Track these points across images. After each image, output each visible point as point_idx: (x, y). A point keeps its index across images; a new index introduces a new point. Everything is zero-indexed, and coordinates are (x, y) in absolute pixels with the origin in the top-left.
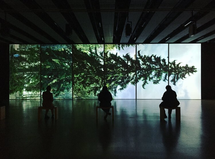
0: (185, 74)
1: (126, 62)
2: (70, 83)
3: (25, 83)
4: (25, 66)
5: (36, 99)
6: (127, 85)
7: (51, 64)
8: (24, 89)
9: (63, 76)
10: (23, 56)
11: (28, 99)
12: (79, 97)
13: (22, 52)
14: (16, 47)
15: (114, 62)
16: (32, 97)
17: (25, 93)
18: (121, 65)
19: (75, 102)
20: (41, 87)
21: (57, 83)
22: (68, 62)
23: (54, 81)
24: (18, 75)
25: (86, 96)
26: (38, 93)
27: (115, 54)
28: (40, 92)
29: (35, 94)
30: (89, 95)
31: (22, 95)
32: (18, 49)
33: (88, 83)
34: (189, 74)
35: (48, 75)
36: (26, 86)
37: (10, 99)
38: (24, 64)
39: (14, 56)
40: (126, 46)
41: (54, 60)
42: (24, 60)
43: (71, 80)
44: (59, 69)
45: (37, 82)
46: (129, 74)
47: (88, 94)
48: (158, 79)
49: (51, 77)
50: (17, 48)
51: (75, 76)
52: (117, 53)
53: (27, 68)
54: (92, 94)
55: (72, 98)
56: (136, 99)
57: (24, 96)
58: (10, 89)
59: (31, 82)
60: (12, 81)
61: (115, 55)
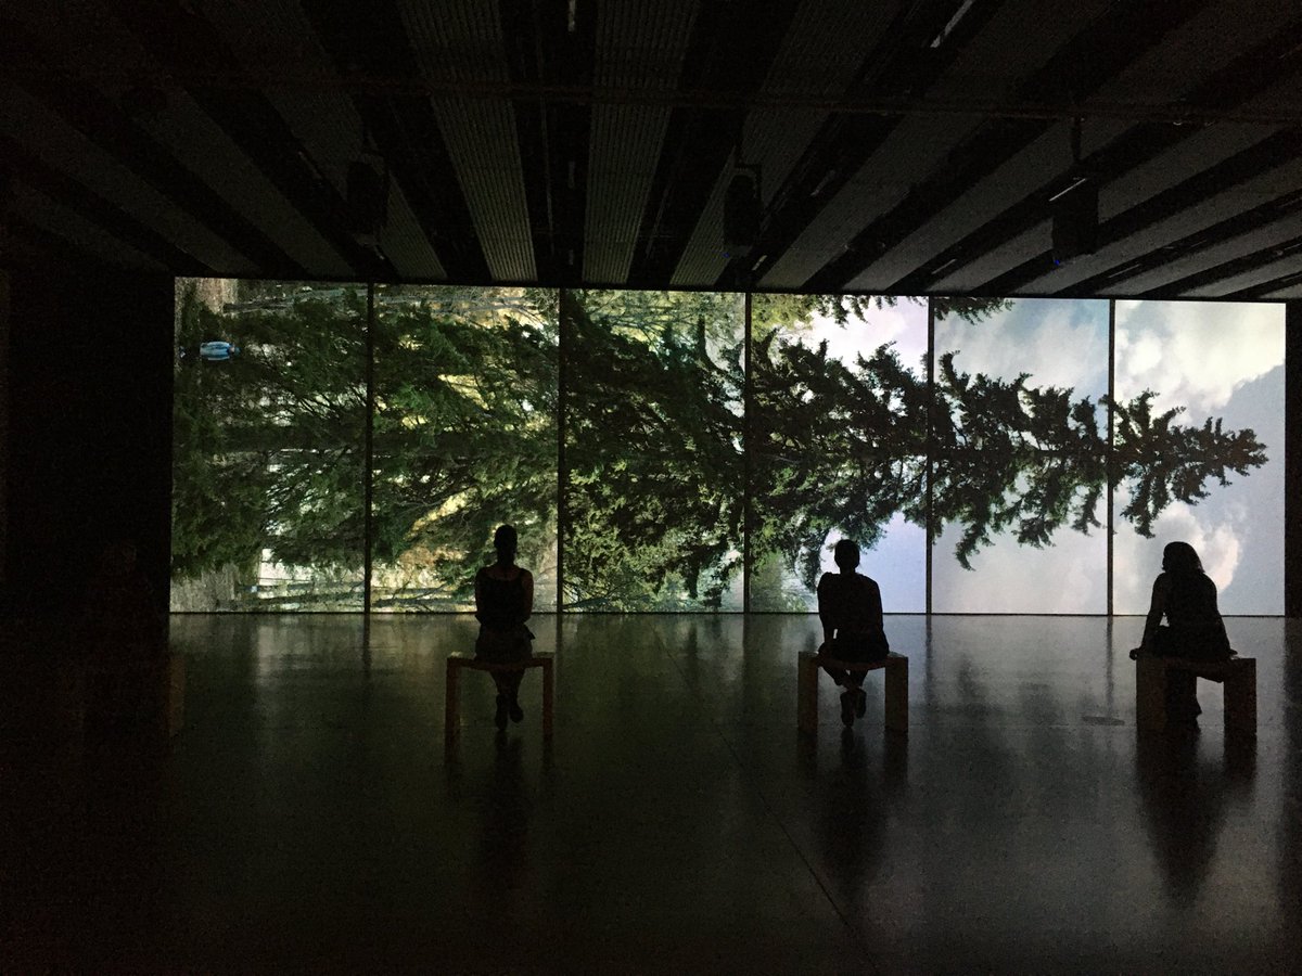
0: (1203, 476)
1: (878, 392)
2: (545, 517)
3: (269, 517)
4: (273, 409)
5: (338, 609)
6: (882, 526)
7: (432, 406)
8: (267, 553)
9: (503, 475)
10: (258, 349)
11: (293, 613)
12: (597, 600)
13: (250, 328)
14: (220, 293)
15: (809, 396)
16: (314, 598)
17: (270, 573)
18: (847, 415)
19: (571, 629)
20: (367, 537)
21: (467, 517)
22: (538, 396)
23: (451, 505)
24: (228, 468)
25: (638, 597)
26: (348, 575)
27: (815, 349)
28: (362, 569)
29: (330, 583)
30: (656, 591)
31: (254, 589)
32: (227, 308)
33: (647, 523)
34: (1220, 474)
35: (416, 468)
36: (278, 533)
37: (176, 613)
38: (264, 402)
39: (203, 351)
40: (879, 303)
41: (451, 379)
42: (269, 373)
43: (552, 497)
44: (481, 430)
45: (345, 505)
46: (895, 466)
47: (648, 587)
48: (1048, 517)
49: (432, 483)
50: (225, 300)
51: (577, 479)
52: (824, 345)
53: (286, 422)
54: (672, 586)
55: (554, 609)
56: (929, 613)
57: (263, 596)
58: (176, 549)
59: (305, 508)
60: (189, 500)
61: (814, 352)
